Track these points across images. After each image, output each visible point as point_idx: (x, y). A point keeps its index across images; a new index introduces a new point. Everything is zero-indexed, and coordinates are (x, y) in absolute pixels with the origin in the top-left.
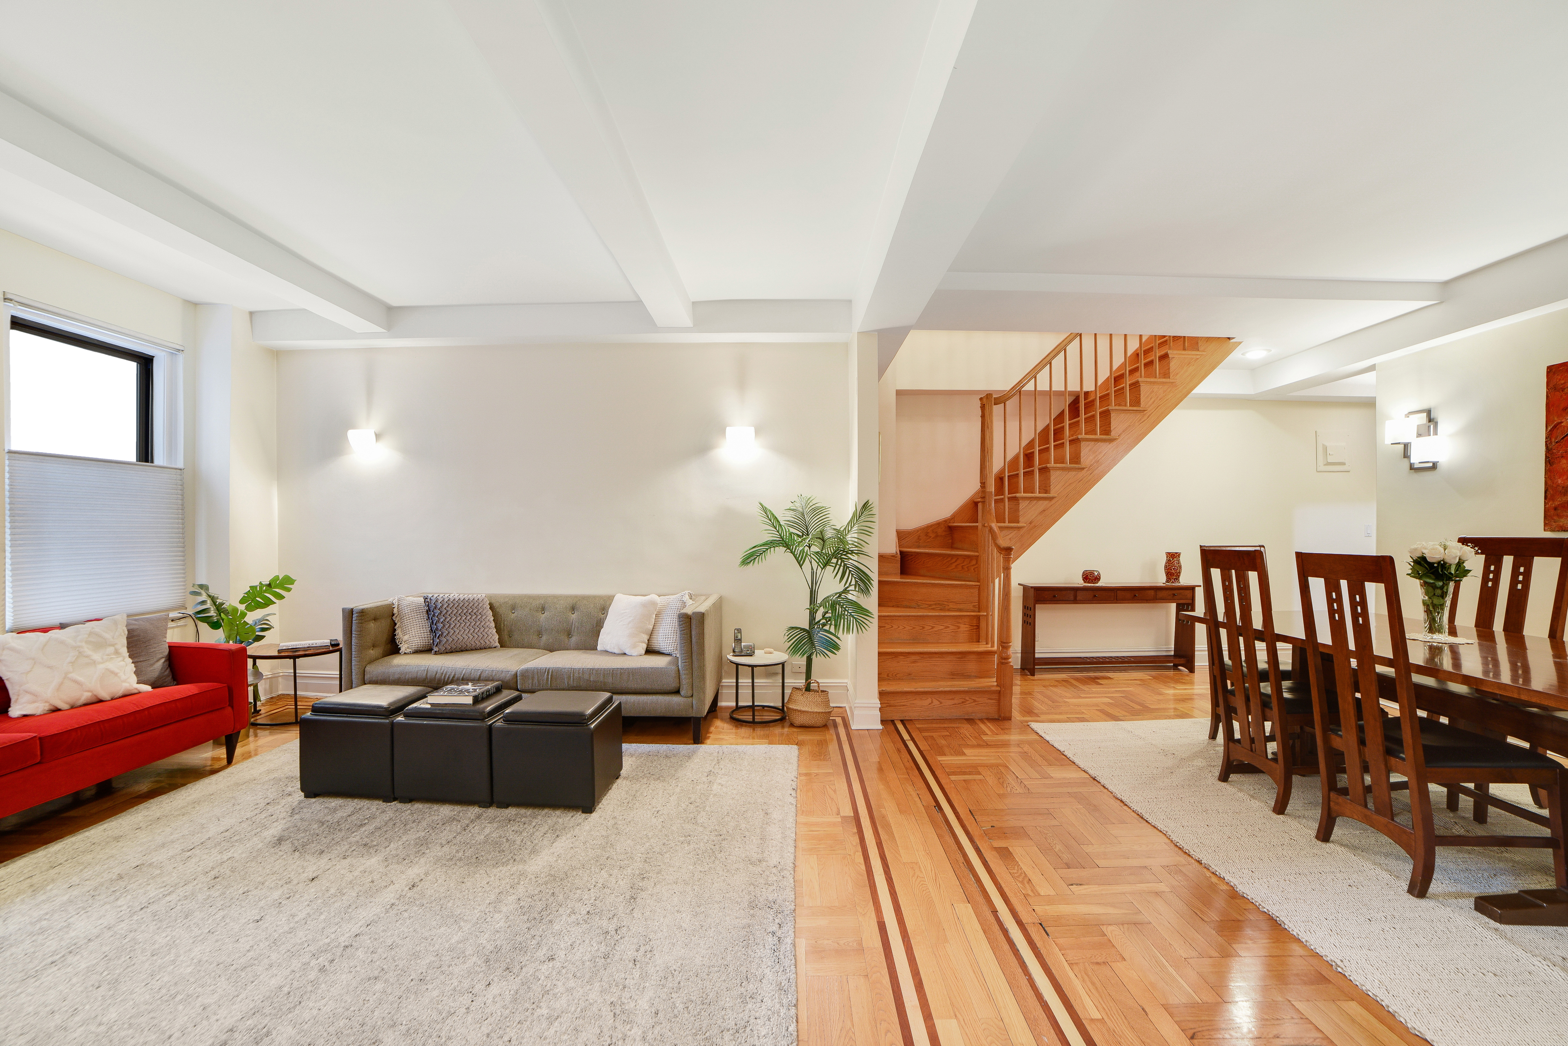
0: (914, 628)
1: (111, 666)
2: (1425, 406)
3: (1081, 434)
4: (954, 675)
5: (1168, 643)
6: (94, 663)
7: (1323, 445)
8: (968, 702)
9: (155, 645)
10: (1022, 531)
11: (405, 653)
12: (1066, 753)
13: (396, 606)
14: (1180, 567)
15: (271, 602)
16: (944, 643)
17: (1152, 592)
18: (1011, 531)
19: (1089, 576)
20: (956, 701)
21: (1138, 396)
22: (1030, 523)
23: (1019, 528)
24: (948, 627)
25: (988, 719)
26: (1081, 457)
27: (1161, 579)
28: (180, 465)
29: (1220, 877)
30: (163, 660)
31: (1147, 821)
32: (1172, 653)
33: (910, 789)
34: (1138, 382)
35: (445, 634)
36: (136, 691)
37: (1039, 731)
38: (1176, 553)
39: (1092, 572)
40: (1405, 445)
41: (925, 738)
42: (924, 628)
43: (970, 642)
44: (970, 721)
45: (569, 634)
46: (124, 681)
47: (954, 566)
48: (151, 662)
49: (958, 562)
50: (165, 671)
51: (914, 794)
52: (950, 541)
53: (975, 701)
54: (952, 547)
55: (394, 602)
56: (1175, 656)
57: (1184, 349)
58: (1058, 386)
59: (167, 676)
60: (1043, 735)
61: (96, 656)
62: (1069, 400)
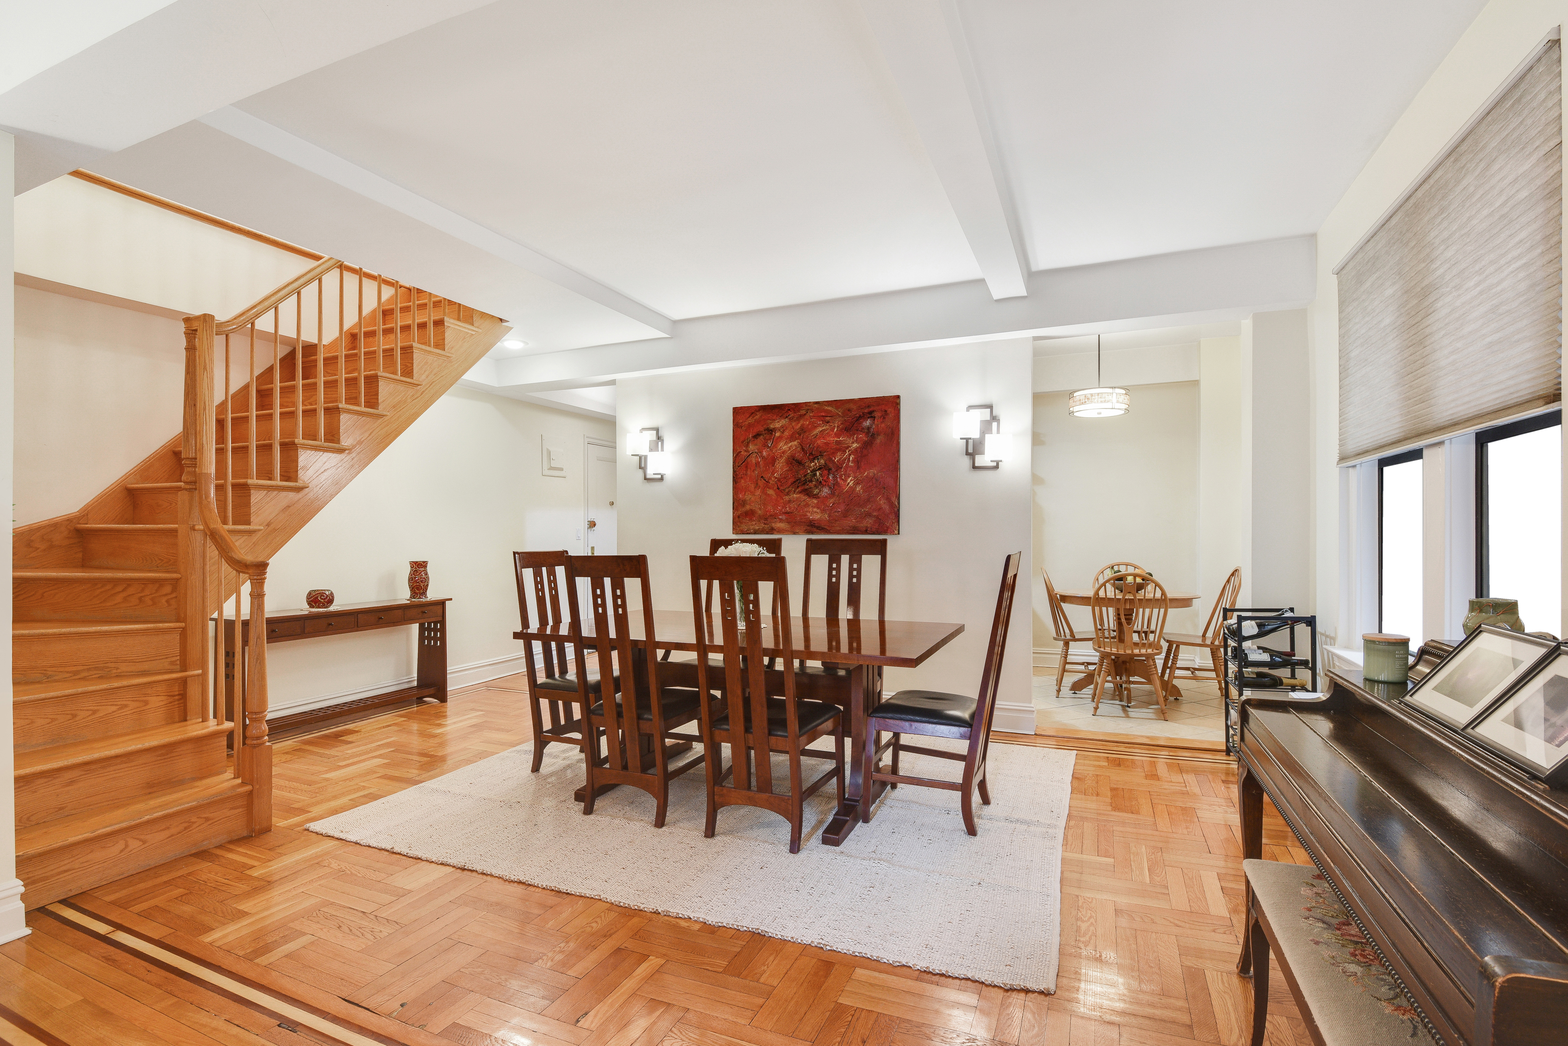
0: (53, 720)
2: (654, 425)
3: (341, 402)
4: (152, 788)
5: (409, 672)
7: (547, 449)
8: (195, 826)
10: (255, 538)
12: (397, 849)
14: (428, 578)
16: (119, 736)
17: (399, 613)
18: (240, 537)
19: (318, 598)
20: (173, 830)
21: (409, 365)
22: (268, 525)
23: (251, 532)
24: (126, 706)
25: (231, 842)
26: (341, 434)
27: (403, 595)
29: (685, 918)
31: (568, 893)
32: (415, 684)
33: (202, 1018)
34: (411, 347)
37: (331, 833)
38: (424, 562)
39: (321, 593)
40: (640, 458)
41: (146, 915)
42: (74, 716)
43: (167, 724)
44: (202, 855)
47: (119, 598)
49: (131, 591)
51: (219, 1023)
52: (80, 555)
53: (207, 819)
54: (84, 564)
56: (419, 686)
57: (459, 319)
58: (288, 330)
60: (342, 836)
62: (282, 351)
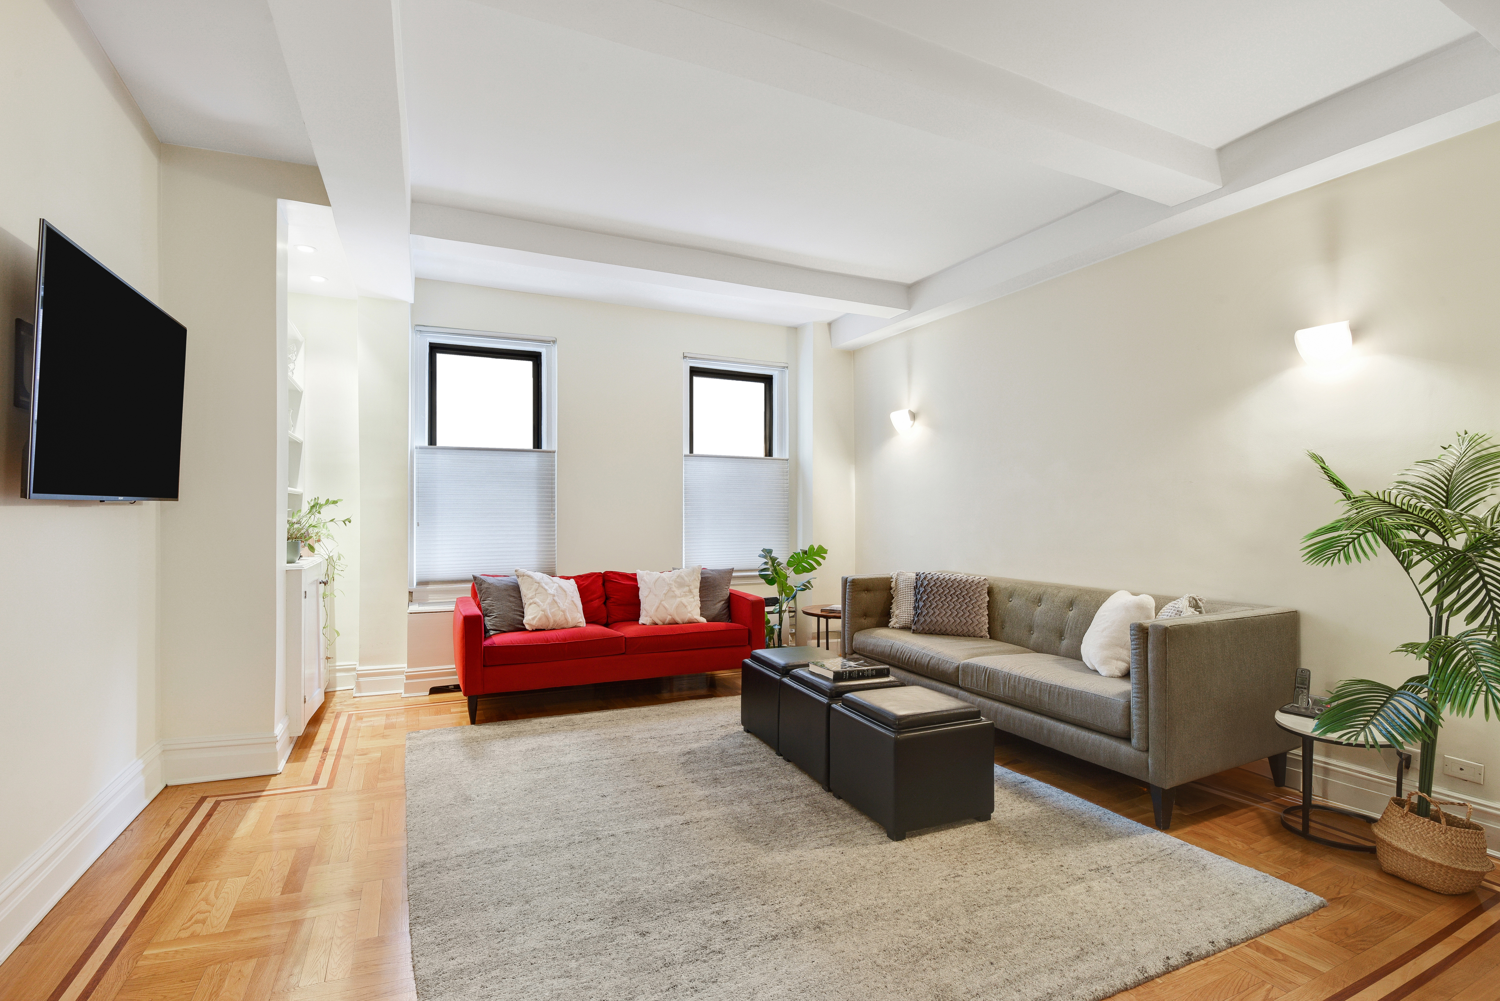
1: (684, 600)
6: (675, 597)
9: (719, 591)
11: (893, 627)
13: (894, 580)
15: (813, 568)
28: (787, 457)
30: (723, 602)
35: (924, 614)
36: (696, 621)
45: (1061, 636)
46: (690, 612)
48: (714, 602)
50: (723, 610)
55: (893, 576)
59: (725, 614)
61: (678, 592)
